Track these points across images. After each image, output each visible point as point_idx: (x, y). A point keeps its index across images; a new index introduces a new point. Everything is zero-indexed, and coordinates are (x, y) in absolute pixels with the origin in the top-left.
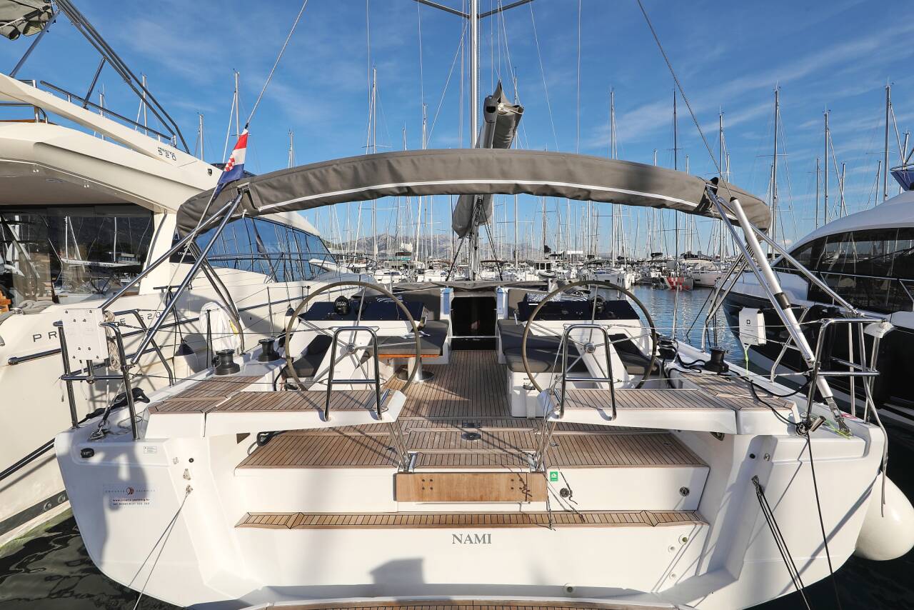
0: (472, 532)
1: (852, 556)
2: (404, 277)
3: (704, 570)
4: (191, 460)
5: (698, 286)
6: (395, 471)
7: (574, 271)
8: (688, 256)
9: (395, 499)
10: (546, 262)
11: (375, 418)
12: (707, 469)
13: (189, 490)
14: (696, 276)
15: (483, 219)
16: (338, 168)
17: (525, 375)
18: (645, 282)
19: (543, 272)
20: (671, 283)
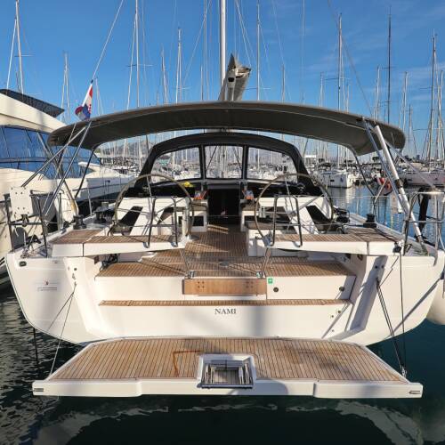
0: (226, 308)
1: (426, 320)
3: (348, 329)
4: (75, 269)
6: (183, 278)
9: (183, 293)
11: (175, 246)
12: (354, 277)
13: (75, 285)
17: (257, 231)
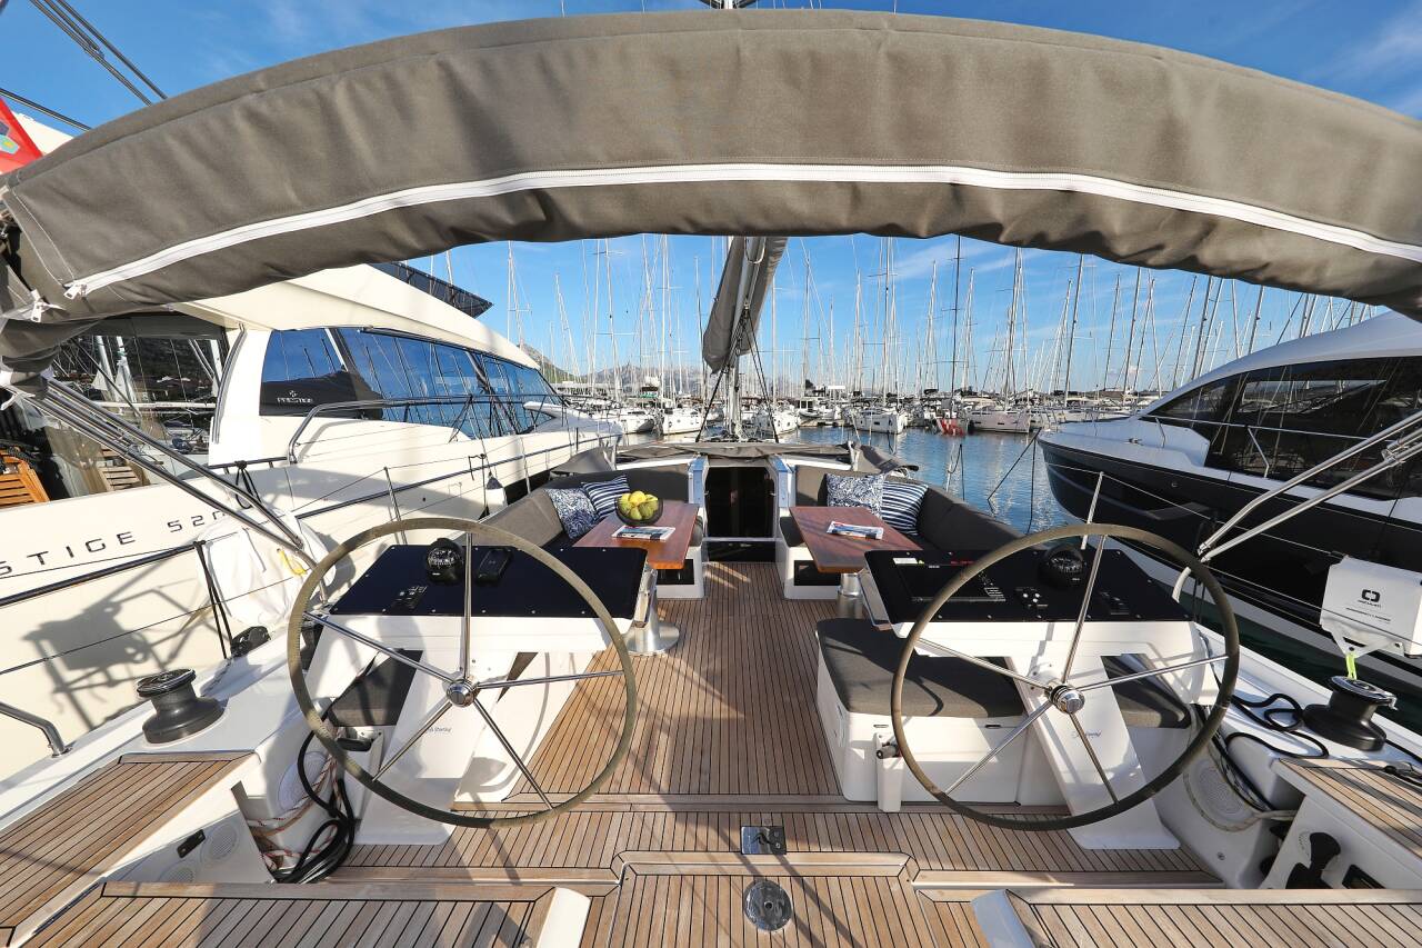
2: (650, 417)
5: (974, 429)
7: (838, 410)
8: (969, 393)
10: (808, 399)
14: (976, 418)
15: (745, 344)
16: (264, 109)
18: (919, 424)
19: (804, 411)
20: (944, 426)
